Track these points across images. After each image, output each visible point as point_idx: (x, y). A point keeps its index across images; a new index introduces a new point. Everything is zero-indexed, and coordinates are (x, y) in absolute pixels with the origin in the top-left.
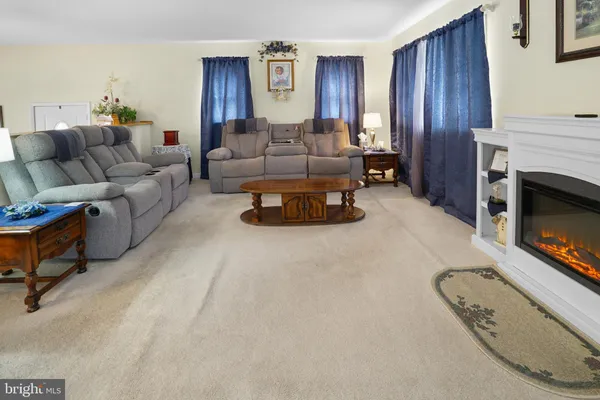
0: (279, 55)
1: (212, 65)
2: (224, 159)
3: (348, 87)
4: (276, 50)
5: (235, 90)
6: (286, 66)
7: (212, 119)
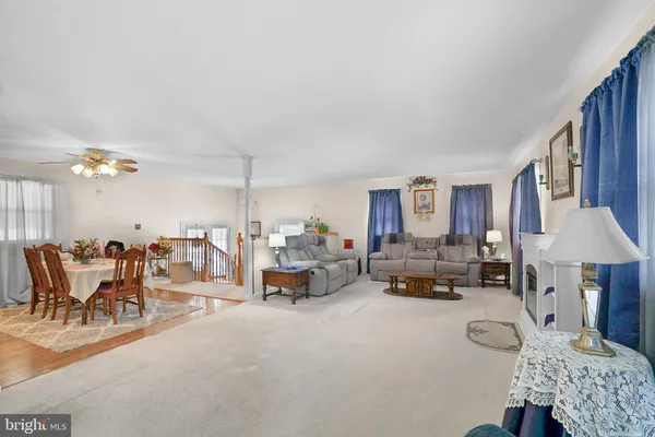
0: (423, 187)
1: (375, 195)
2: (379, 259)
3: (478, 209)
4: (421, 183)
5: (390, 213)
6: (428, 195)
7: (375, 233)
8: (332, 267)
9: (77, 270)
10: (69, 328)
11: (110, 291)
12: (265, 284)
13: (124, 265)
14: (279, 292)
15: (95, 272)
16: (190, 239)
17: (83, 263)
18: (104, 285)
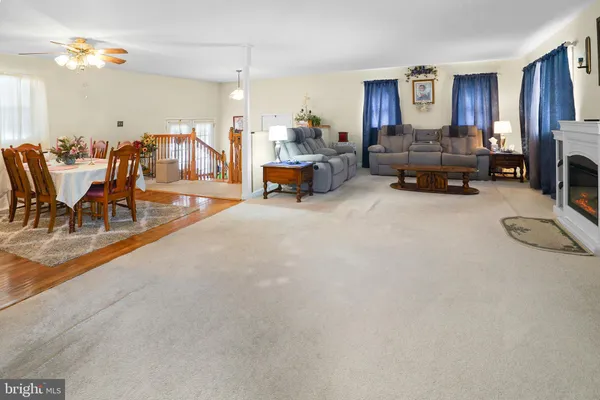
0: (422, 77)
1: (371, 87)
2: (380, 152)
3: (482, 99)
4: (420, 73)
5: (387, 105)
7: (371, 124)
8: (334, 160)
9: (64, 172)
10: (56, 236)
11: (101, 194)
12: (265, 181)
13: (117, 165)
14: (279, 190)
15: (85, 173)
16: (172, 136)
17: (68, 164)
18: (95, 187)
